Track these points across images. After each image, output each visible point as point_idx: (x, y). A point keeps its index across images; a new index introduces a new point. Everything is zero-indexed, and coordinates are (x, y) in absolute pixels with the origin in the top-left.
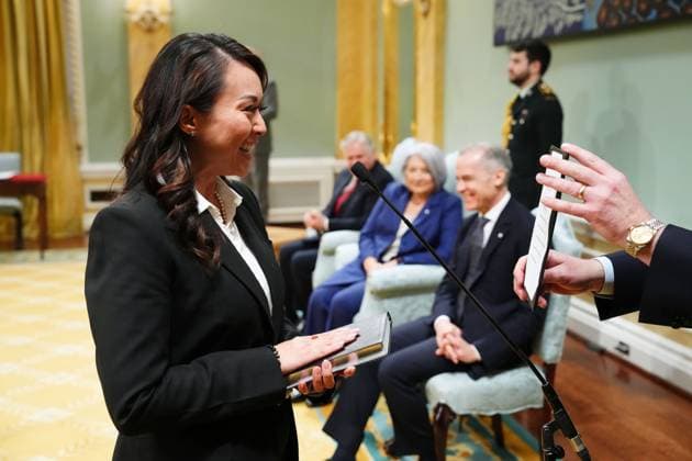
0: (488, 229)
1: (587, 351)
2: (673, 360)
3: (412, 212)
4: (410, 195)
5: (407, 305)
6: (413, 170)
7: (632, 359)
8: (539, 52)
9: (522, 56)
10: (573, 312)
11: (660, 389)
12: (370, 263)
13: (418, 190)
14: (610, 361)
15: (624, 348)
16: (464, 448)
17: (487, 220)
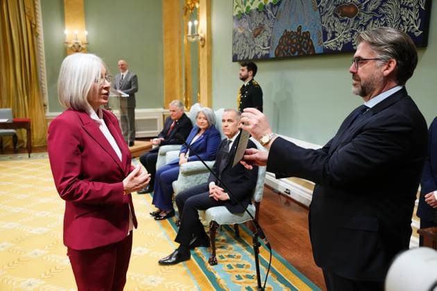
0: (231, 145)
1: (273, 194)
5: (197, 178)
6: (200, 118)
7: (291, 196)
8: (252, 67)
9: (245, 68)
11: (303, 209)
13: (201, 127)
14: (282, 197)
15: (288, 192)
16: (222, 238)
17: (231, 142)
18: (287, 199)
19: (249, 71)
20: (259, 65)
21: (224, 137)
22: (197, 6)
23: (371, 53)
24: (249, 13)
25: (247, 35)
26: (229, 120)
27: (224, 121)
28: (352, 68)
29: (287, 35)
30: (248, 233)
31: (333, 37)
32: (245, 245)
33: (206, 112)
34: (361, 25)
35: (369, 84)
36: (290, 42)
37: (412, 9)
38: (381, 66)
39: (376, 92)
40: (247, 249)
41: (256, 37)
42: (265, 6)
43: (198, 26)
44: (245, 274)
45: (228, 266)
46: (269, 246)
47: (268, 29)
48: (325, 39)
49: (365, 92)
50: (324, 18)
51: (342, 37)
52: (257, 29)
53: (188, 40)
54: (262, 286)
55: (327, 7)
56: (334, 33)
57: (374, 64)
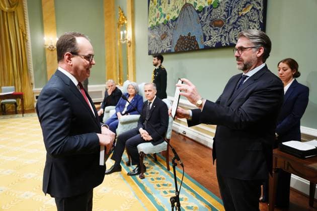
0: (151, 105)
1: (176, 134)
2: (196, 135)
3: (130, 99)
4: (129, 95)
5: (130, 126)
6: (130, 88)
7: (187, 135)
8: (160, 57)
9: (156, 58)
10: (174, 125)
11: (194, 143)
13: (131, 94)
14: (181, 136)
15: (185, 133)
17: (150, 103)
18: (185, 137)
19: (158, 60)
20: (165, 57)
21: (145, 100)
22: (126, 22)
23: (248, 44)
24: (158, 25)
25: (157, 38)
26: (149, 91)
27: (146, 91)
28: (236, 53)
29: (182, 38)
30: (162, 158)
31: (210, 39)
32: (161, 166)
33: (133, 84)
34: (226, 32)
36: (183, 42)
37: (255, 22)
38: (256, 52)
40: (162, 168)
41: (162, 39)
42: (167, 22)
43: (126, 34)
44: (162, 183)
45: (151, 179)
46: (182, 165)
47: (170, 35)
48: (205, 40)
50: (204, 28)
51: (215, 39)
52: (163, 35)
53: (120, 43)
55: (206, 21)
56: (210, 36)
57: (251, 51)
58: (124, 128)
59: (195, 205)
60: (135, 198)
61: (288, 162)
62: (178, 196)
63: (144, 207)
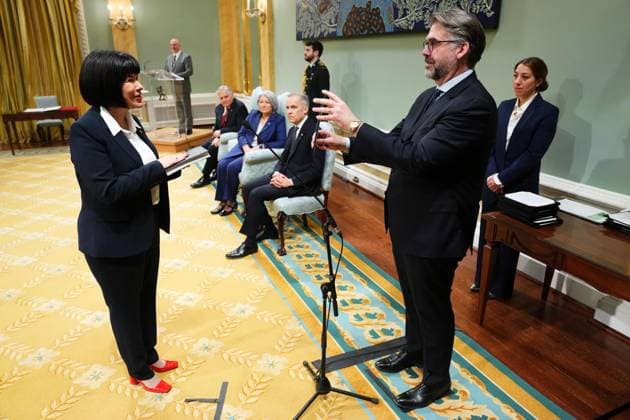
0: (298, 132)
1: (341, 182)
4: (262, 114)
6: (262, 102)
7: (359, 184)
8: (317, 45)
9: (310, 48)
12: (246, 148)
13: (264, 111)
14: (351, 186)
15: (356, 180)
16: (291, 228)
17: (298, 128)
18: (355, 187)
19: (314, 50)
20: (326, 45)
23: (445, 35)
25: (312, 9)
26: (293, 107)
28: (426, 50)
29: (356, 11)
30: (316, 222)
31: (405, 15)
32: (314, 235)
33: (268, 96)
34: (434, 2)
35: (443, 67)
36: (358, 19)
38: (456, 49)
39: (449, 76)
40: (316, 239)
41: (322, 12)
44: (315, 263)
45: (297, 256)
46: (340, 234)
47: (335, 4)
48: (396, 17)
49: (439, 76)
51: (414, 15)
52: (322, 4)
53: (246, 16)
54: (334, 273)
56: (405, 10)
57: (448, 47)
58: (253, 171)
59: (365, 297)
60: (271, 285)
61: (513, 233)
62: (333, 282)
63: (285, 299)
